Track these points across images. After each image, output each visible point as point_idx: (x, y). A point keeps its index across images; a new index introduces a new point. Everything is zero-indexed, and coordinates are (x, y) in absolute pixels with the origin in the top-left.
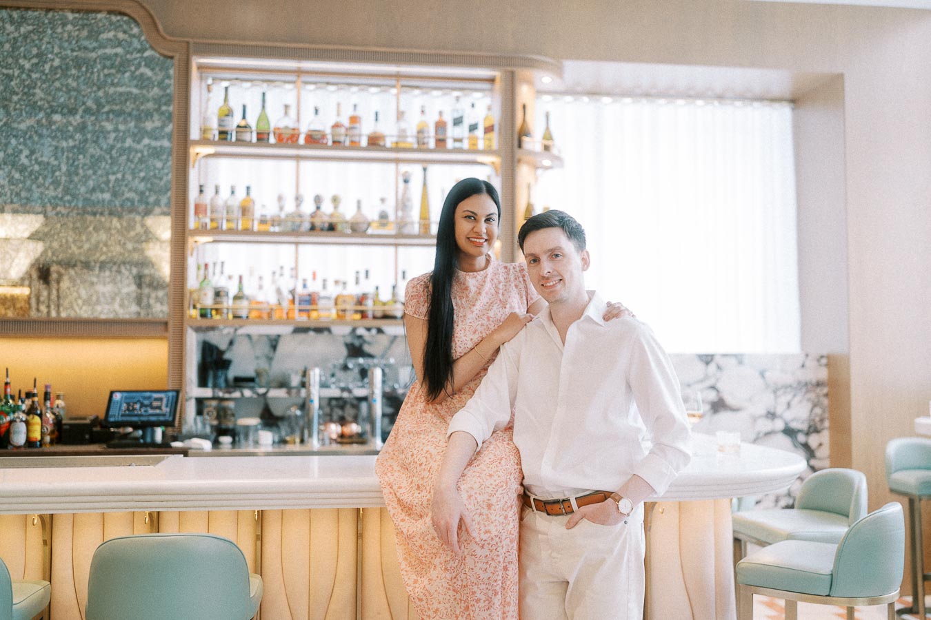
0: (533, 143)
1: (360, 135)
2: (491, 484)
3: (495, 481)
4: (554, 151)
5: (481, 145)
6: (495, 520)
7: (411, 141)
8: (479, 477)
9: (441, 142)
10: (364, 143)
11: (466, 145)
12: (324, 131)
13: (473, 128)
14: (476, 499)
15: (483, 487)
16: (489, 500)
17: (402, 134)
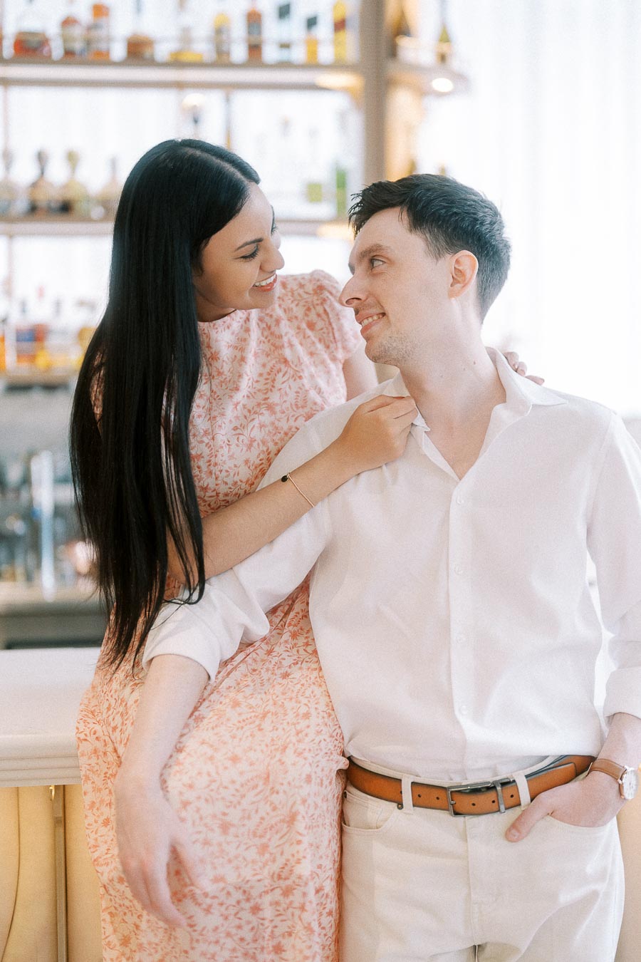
0: (418, 49)
1: (109, 39)
2: (233, 782)
3: (242, 773)
4: (455, 64)
5: (326, 54)
6: (236, 857)
7: (203, 49)
8: (211, 758)
9: (255, 49)
10: (118, 51)
11: (298, 54)
12: (43, 35)
13: (312, 22)
14: (198, 810)
15: (214, 786)
16: (224, 814)
17: (186, 37)
